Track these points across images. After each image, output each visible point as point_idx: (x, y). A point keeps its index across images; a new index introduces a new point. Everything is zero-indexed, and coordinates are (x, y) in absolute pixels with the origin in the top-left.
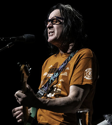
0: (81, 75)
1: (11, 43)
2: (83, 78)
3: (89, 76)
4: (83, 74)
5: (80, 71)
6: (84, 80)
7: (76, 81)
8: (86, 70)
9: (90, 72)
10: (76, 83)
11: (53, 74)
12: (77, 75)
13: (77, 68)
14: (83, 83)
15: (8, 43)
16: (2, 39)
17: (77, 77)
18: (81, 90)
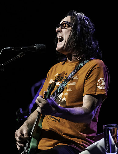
0: (94, 85)
1: (22, 52)
2: (96, 88)
3: (102, 86)
4: (96, 84)
5: (93, 80)
6: (98, 90)
7: (89, 91)
8: (99, 80)
9: (103, 82)
10: (89, 93)
11: (61, 83)
12: (90, 84)
13: (90, 78)
14: (97, 93)
15: (19, 53)
16: (14, 49)
17: (90, 87)
18: (95, 101)
